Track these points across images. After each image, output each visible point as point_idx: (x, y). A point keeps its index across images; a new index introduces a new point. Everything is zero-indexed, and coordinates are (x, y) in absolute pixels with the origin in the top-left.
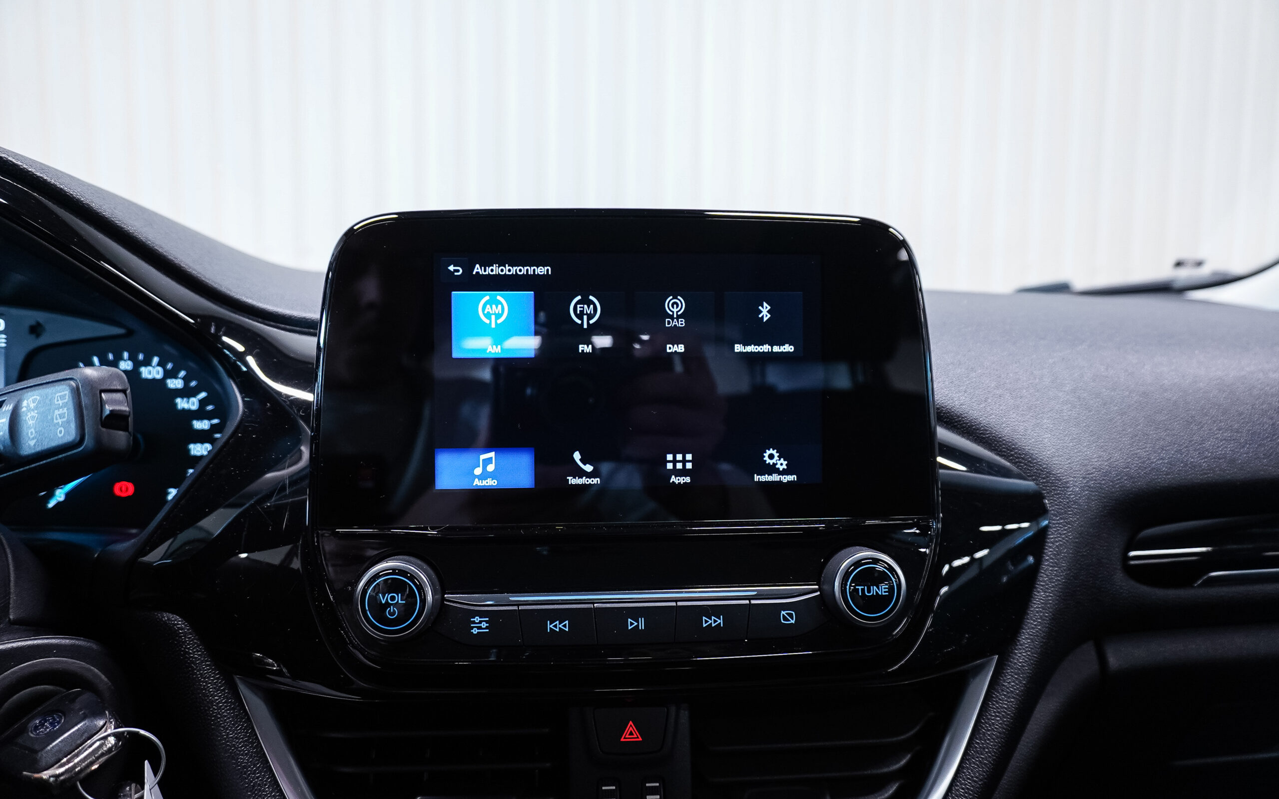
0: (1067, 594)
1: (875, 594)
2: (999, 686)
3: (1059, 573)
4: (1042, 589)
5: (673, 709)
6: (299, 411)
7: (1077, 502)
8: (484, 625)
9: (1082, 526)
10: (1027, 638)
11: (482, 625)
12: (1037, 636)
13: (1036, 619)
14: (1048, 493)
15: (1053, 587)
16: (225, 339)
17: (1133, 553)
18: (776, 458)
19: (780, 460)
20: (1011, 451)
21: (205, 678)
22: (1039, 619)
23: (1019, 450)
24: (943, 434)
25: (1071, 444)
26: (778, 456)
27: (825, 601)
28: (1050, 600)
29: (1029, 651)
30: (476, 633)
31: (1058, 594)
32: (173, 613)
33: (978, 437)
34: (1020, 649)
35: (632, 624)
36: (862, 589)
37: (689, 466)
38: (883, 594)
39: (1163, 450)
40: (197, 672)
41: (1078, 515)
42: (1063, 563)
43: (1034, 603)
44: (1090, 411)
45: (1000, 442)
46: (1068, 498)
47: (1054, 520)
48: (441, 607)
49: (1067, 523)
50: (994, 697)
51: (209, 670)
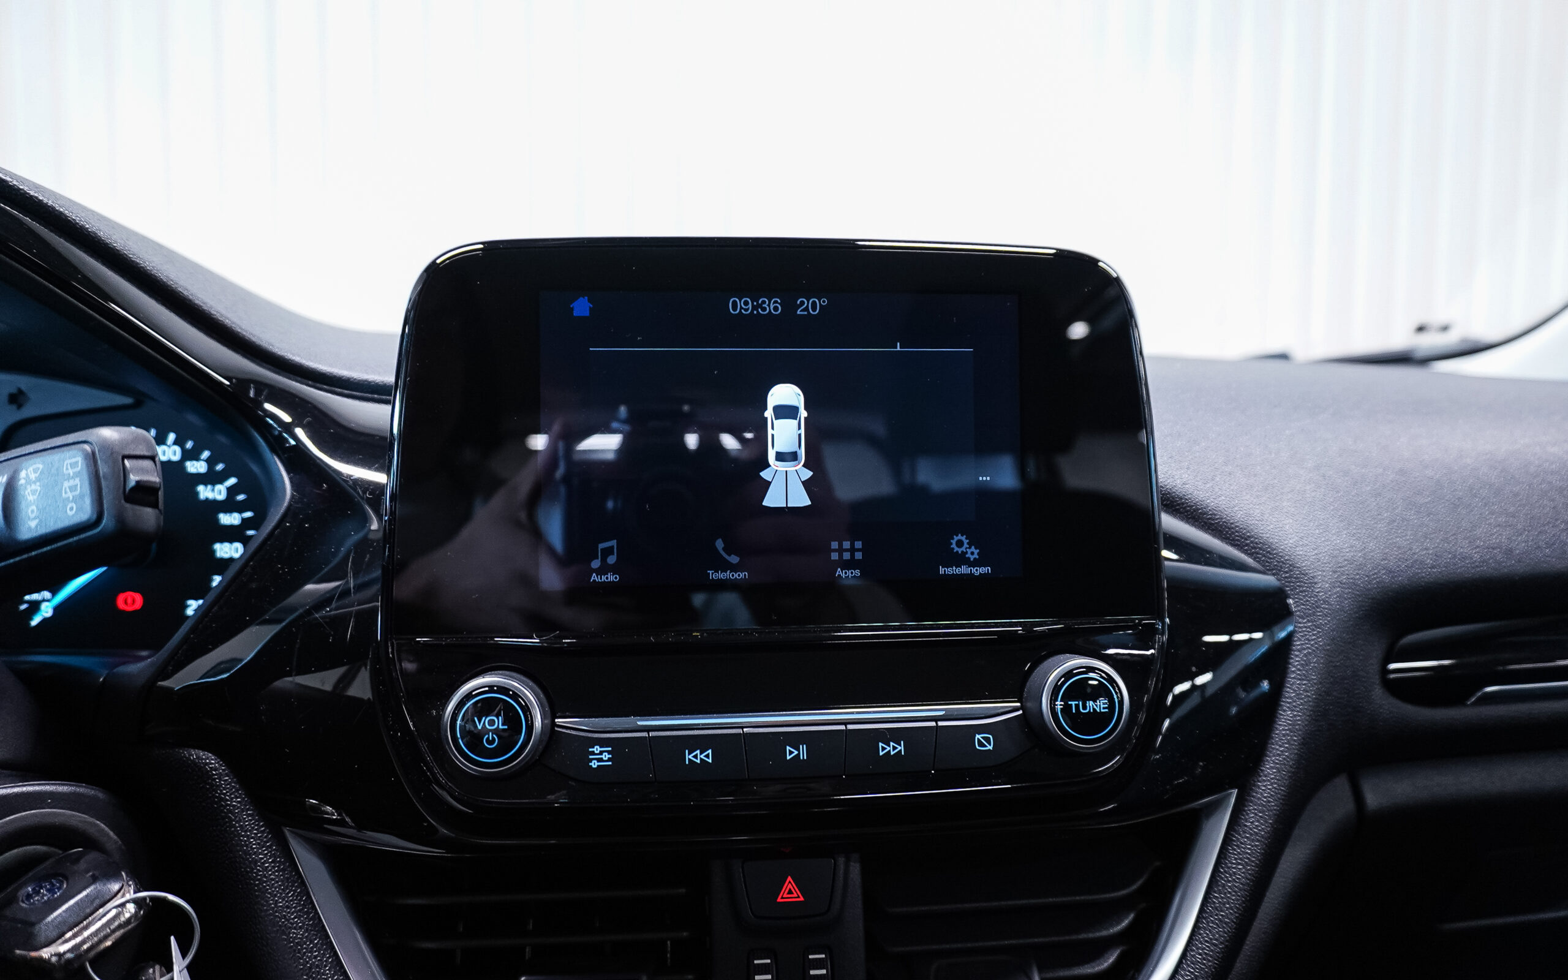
0: (1319, 714)
1: (1092, 711)
2: (1240, 826)
3: (1309, 687)
4: (1288, 708)
5: (841, 860)
6: (364, 493)
7: (1327, 601)
8: (606, 756)
9: (1333, 630)
10: (1272, 768)
11: (603, 756)
12: (1284, 764)
13: (1283, 743)
14: (1292, 590)
15: (1302, 704)
16: (268, 406)
17: (1393, 666)
18: (966, 545)
19: (970, 548)
20: (1246, 540)
21: (246, 831)
22: (1286, 743)
23: (1256, 538)
24: (1169, 522)
25: (1317, 531)
26: (968, 543)
27: (1030, 723)
28: (1299, 720)
29: (1276, 783)
30: (596, 766)
31: (1308, 714)
32: (203, 750)
33: (1205, 523)
34: (1264, 781)
35: (791, 753)
36: (1075, 704)
37: (859, 556)
38: (1102, 710)
39: (1427, 538)
40: (236, 823)
41: (1329, 617)
42: (1313, 675)
43: (1280, 725)
44: (1338, 492)
45: (1233, 528)
46: (1317, 596)
47: (1300, 623)
48: (551, 733)
49: (1316, 627)
50: (1234, 841)
51: (251, 820)
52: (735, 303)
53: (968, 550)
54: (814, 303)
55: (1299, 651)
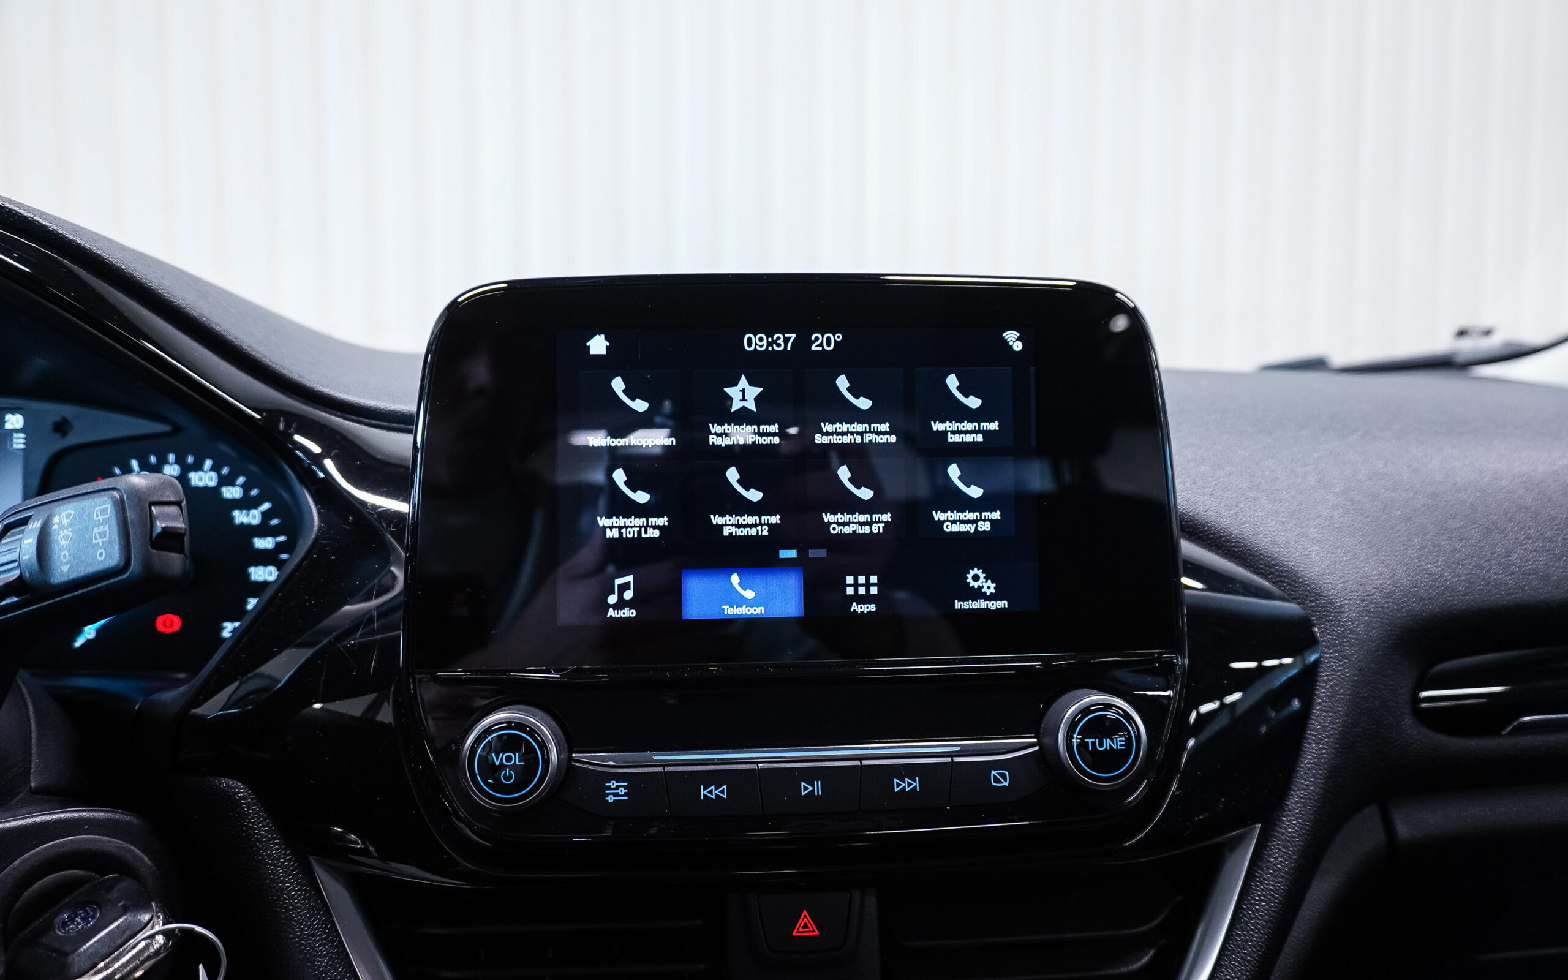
0: (1346, 747)
1: (1108, 748)
2: (1264, 862)
3: (1335, 719)
4: (1313, 740)
5: (857, 895)
6: (388, 526)
7: (1354, 631)
8: (622, 791)
9: (1360, 661)
10: (1297, 802)
11: (619, 791)
12: (1310, 799)
13: (1308, 777)
14: (1318, 620)
15: (1328, 737)
16: (298, 438)
17: (1425, 694)
18: (982, 579)
19: (986, 582)
20: (1271, 568)
21: (273, 860)
22: (1311, 777)
23: (1281, 567)
24: (1188, 548)
25: (1345, 558)
26: (984, 578)
27: (1046, 757)
28: (1325, 754)
29: (1300, 818)
30: (612, 801)
31: (1334, 746)
32: (233, 779)
33: (1229, 551)
34: (1289, 816)
35: (805, 788)
36: (1092, 742)
37: (874, 590)
38: (1119, 748)
39: (1459, 564)
40: (263, 852)
41: (1356, 647)
42: (1340, 707)
43: (1305, 758)
44: (1367, 517)
45: (1257, 556)
46: (1343, 626)
47: (1326, 653)
48: (568, 769)
49: (1343, 658)
50: (1257, 877)
51: (278, 849)
52: (750, 340)
53: (984, 584)
54: (829, 339)
55: (1324, 682)
